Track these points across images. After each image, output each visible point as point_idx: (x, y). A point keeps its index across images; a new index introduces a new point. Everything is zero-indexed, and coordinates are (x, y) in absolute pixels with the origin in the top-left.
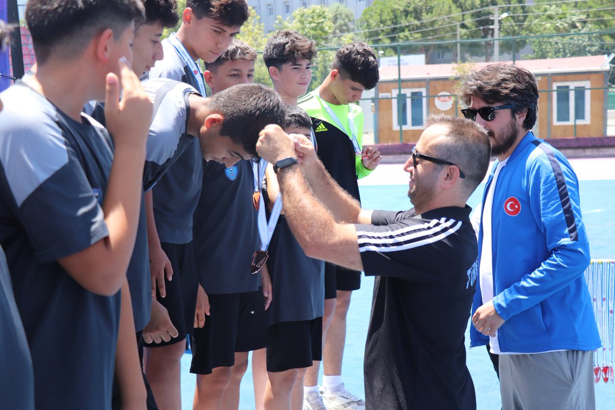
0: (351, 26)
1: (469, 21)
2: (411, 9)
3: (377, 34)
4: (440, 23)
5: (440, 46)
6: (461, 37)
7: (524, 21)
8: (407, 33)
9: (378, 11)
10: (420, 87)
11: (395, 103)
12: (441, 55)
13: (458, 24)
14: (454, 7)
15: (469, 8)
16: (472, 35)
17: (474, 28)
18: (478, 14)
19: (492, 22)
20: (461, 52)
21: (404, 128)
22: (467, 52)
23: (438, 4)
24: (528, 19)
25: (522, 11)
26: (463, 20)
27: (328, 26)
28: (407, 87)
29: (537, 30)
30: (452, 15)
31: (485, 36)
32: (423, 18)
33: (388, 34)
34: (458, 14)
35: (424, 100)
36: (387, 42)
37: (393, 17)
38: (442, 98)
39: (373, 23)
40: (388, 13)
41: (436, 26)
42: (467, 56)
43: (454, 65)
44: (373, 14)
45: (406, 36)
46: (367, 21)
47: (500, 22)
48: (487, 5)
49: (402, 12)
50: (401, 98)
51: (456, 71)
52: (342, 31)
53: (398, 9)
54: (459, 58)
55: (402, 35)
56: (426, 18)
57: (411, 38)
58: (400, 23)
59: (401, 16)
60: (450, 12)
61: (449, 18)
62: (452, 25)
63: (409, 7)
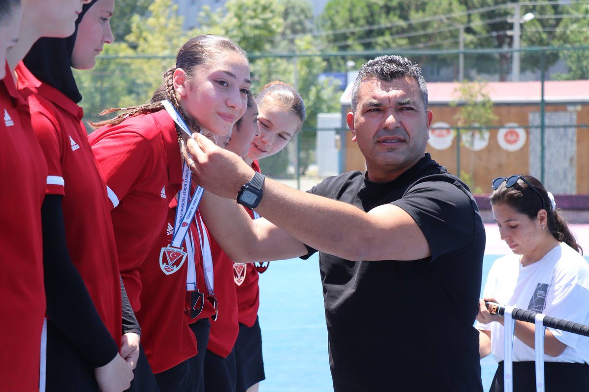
0: (308, 25)
1: (477, 24)
2: (394, 4)
3: (345, 37)
4: (435, 25)
5: (434, 58)
7: (556, 25)
8: (387, 38)
9: (347, 5)
12: (435, 70)
13: (462, 27)
14: (456, 3)
15: (478, 5)
16: (482, 43)
17: (484, 34)
18: (490, 15)
19: (511, 26)
20: (465, 67)
22: (472, 68)
24: (562, 24)
25: (553, 11)
26: (469, 21)
27: (278, 24)
29: (575, 39)
30: (453, 15)
31: (500, 45)
32: (411, 17)
33: (361, 37)
34: (461, 13)
36: (359, 50)
37: (368, 14)
38: (437, 132)
39: (339, 21)
40: (362, 9)
41: (430, 31)
42: (473, 73)
43: (456, 85)
44: (339, 9)
45: (386, 42)
46: (331, 19)
47: (522, 26)
48: (504, 2)
49: (381, 8)
51: (459, 94)
52: (295, 32)
53: (376, 4)
54: (461, 75)
55: (380, 40)
56: (416, 17)
57: (393, 45)
58: (379, 23)
59: (381, 13)
60: (450, 11)
61: (448, 19)
62: (452, 28)
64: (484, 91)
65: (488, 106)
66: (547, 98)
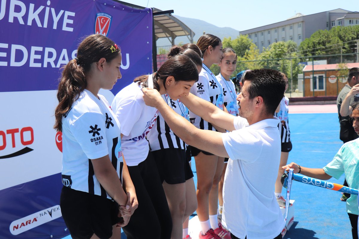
0: (295, 49)
1: (346, 46)
2: (321, 42)
3: (306, 52)
4: (334, 47)
5: (333, 57)
6: (343, 53)
8: (319, 51)
9: (307, 43)
10: (322, 73)
11: (311, 80)
12: (334, 60)
13: (341, 47)
14: (339, 40)
15: (346, 41)
16: (348, 52)
17: (349, 49)
18: (350, 43)
19: (356, 46)
20: (343, 58)
21: (315, 90)
22: (345, 59)
23: (333, 40)
26: (344, 45)
27: (286, 50)
28: (317, 74)
30: (339, 44)
31: (354, 52)
32: (326, 45)
33: (311, 52)
34: (341, 43)
35: (324, 79)
36: (310, 55)
37: (313, 45)
38: (332, 78)
39: (305, 48)
40: (311, 44)
41: (332, 49)
42: (346, 60)
43: (337, 64)
44: (305, 44)
45: (319, 53)
46: (302, 47)
48: (355, 39)
49: (317, 43)
50: (315, 78)
51: (338, 67)
52: (292, 51)
53: (316, 42)
54: (341, 61)
55: (317, 52)
56: (328, 45)
57: (321, 54)
58: (317, 48)
59: (317, 45)
60: (338, 42)
61: (337, 45)
62: (339, 48)
63: (320, 41)
64: (346, 66)
65: (347, 70)
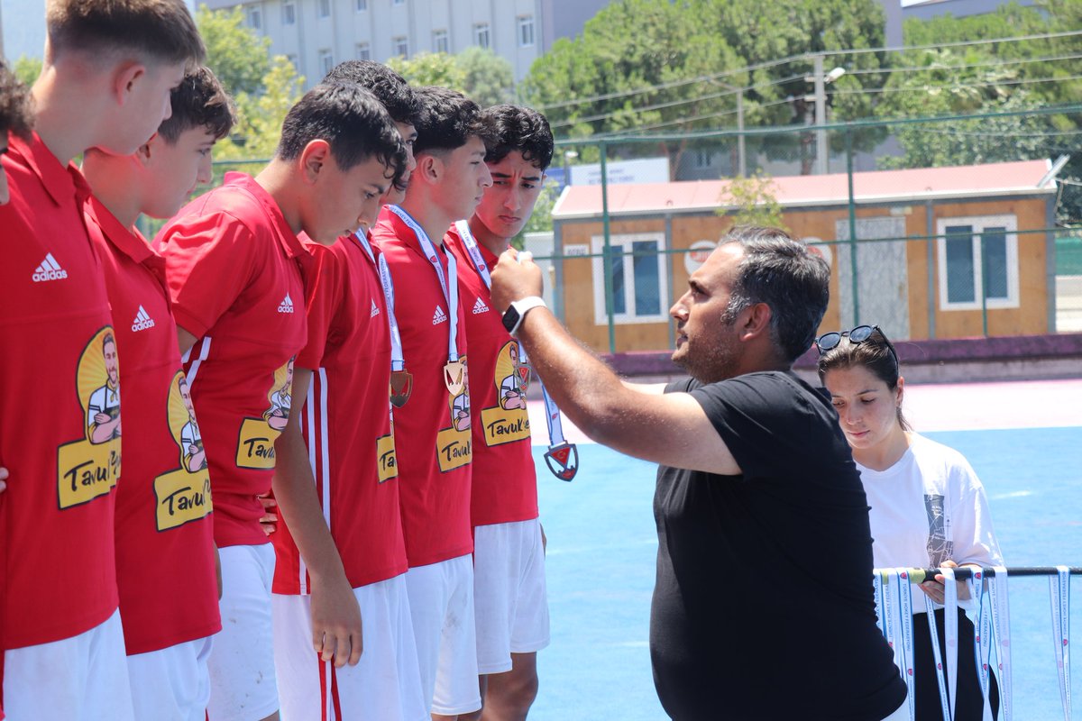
0: (506, 96)
1: (764, 85)
2: (636, 59)
4: (701, 89)
5: (700, 144)
6: (748, 122)
7: (881, 84)
8: (629, 111)
9: (565, 64)
10: (652, 230)
11: (598, 265)
12: (704, 158)
13: (740, 91)
14: (730, 53)
15: (762, 56)
16: (773, 117)
17: (775, 100)
18: (783, 70)
19: (811, 88)
20: (747, 150)
21: (619, 319)
22: (760, 152)
23: (696, 48)
24: (890, 81)
25: (877, 61)
26: (752, 82)
28: (625, 231)
29: (910, 103)
30: (727, 73)
31: (798, 120)
32: (663, 78)
33: (587, 113)
34: (740, 70)
35: (662, 259)
36: (586, 133)
37: (597, 76)
38: (699, 255)
39: (554, 90)
40: (587, 68)
41: (693, 97)
42: (762, 159)
43: (726, 183)
44: (553, 70)
45: (627, 118)
46: (540, 85)
47: (829, 87)
48: (802, 51)
49: (616, 66)
50: (613, 256)
51: (729, 195)
53: (609, 60)
54: (742, 165)
55: (618, 115)
56: (670, 78)
57: (638, 122)
58: (614, 90)
59: (616, 73)
60: (722, 65)
61: (719, 79)
62: (726, 93)
63: (631, 55)
64: (767, 191)
65: (772, 212)
66: (859, 197)
